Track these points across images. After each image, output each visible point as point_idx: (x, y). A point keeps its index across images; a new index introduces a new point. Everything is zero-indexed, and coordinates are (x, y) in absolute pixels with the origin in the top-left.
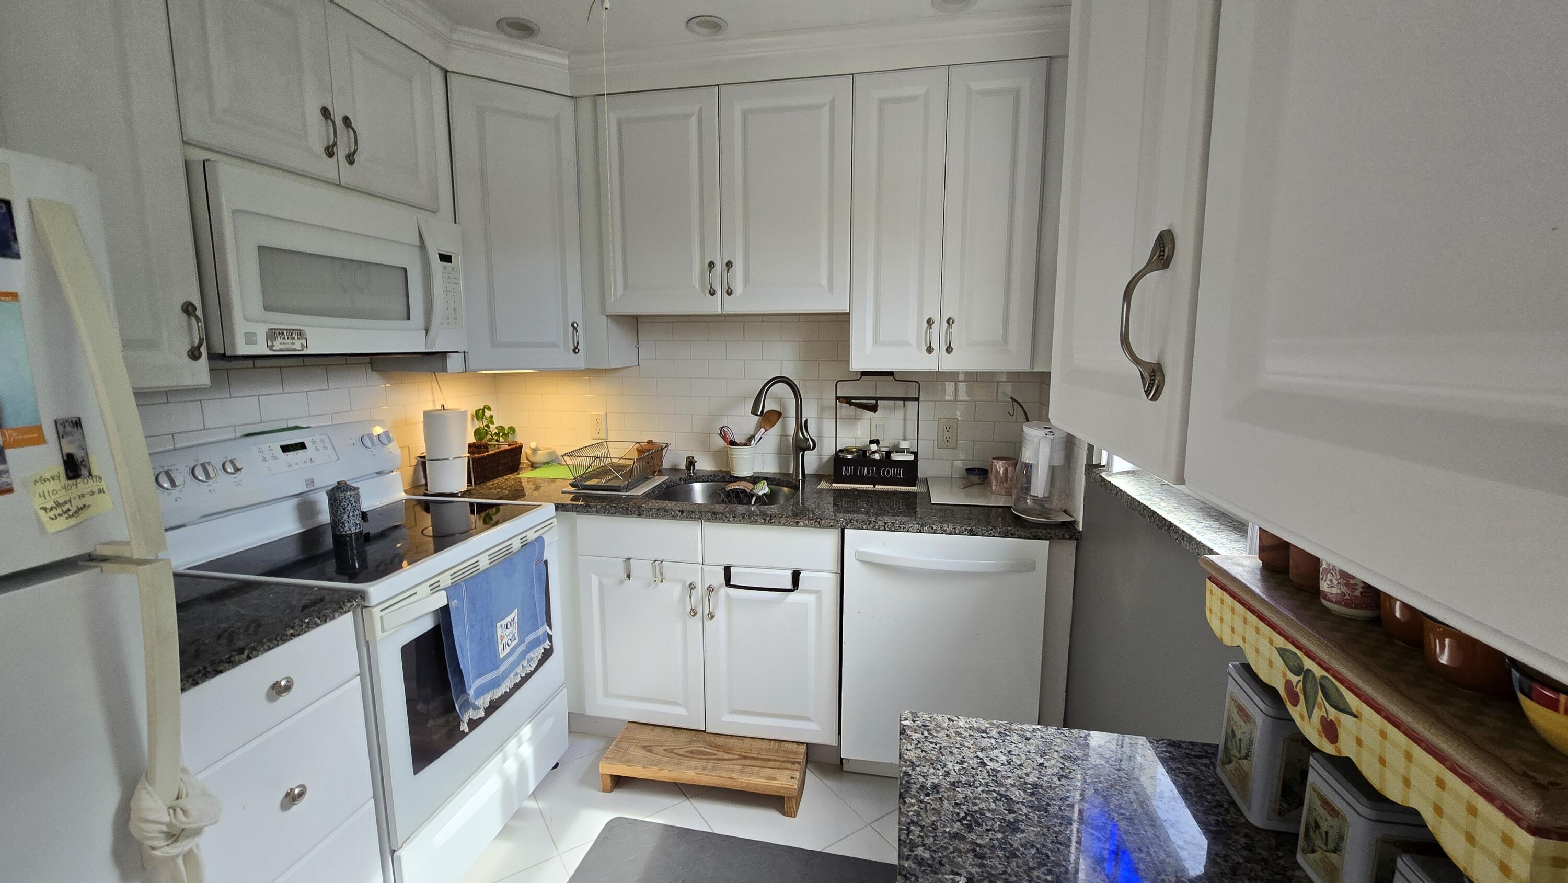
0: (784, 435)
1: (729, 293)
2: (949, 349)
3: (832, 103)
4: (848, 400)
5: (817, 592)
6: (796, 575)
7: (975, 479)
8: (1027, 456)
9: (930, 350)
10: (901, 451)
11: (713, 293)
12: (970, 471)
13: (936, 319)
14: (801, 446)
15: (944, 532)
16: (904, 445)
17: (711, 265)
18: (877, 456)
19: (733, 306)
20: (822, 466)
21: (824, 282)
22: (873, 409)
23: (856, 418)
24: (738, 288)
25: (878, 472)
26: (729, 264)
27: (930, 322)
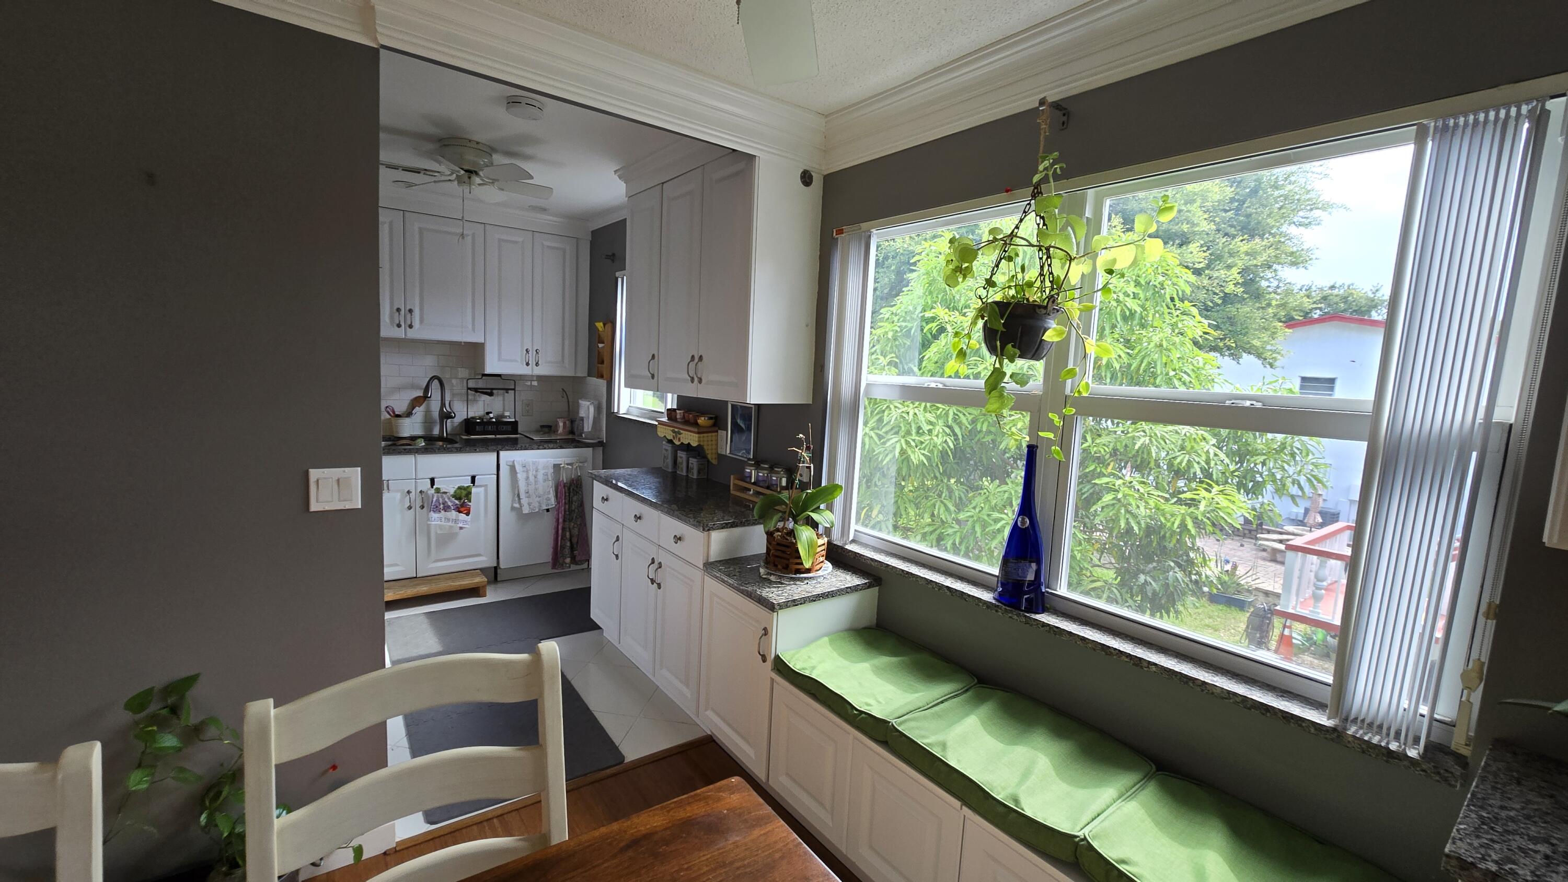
0: (428, 412)
1: (411, 326)
2: (537, 364)
3: (473, 235)
4: (476, 390)
5: (486, 486)
6: (473, 479)
7: (546, 430)
8: (582, 413)
9: (528, 364)
10: (505, 417)
11: (399, 326)
12: (542, 427)
13: (530, 349)
14: (446, 416)
15: (549, 448)
16: (507, 414)
17: (398, 310)
18: (494, 420)
19: (412, 334)
20: (453, 428)
21: (470, 326)
22: (491, 394)
23: (475, 401)
24: (416, 324)
25: (497, 428)
26: (411, 311)
27: (527, 351)
